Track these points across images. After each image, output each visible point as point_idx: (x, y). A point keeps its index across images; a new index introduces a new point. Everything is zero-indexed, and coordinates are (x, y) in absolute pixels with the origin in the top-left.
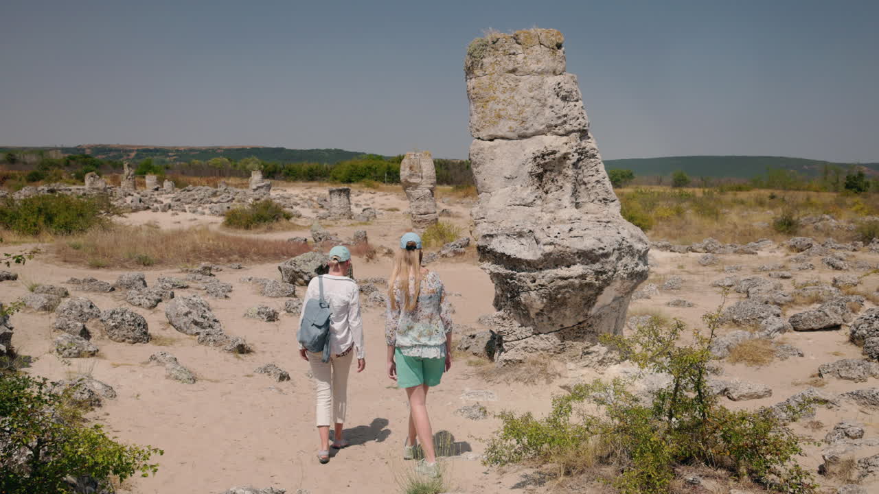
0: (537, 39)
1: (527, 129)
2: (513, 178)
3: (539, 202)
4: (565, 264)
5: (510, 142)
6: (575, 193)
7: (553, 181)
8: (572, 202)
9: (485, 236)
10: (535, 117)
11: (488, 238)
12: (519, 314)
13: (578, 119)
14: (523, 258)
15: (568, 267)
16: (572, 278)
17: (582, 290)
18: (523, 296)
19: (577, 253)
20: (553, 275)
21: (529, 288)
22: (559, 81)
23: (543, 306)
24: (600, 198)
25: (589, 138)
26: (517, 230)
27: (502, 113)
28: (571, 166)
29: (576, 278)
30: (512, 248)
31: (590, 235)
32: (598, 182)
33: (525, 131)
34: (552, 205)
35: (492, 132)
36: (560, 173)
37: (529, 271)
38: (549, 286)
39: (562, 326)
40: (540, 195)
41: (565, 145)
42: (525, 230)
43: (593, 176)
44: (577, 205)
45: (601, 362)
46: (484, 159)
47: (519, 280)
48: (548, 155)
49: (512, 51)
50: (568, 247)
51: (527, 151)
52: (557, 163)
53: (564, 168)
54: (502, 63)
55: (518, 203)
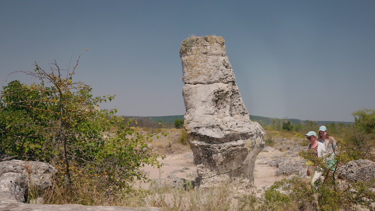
0: (215, 41)
1: (211, 80)
2: (205, 102)
3: (216, 113)
4: (235, 140)
5: (204, 85)
6: (231, 109)
7: (221, 104)
8: (230, 114)
9: (195, 128)
10: (215, 74)
11: (197, 129)
12: (211, 165)
13: (232, 76)
14: (215, 137)
15: (236, 141)
16: (238, 146)
17: (242, 152)
18: (214, 156)
19: (241, 134)
20: (229, 145)
21: (218, 151)
22: (224, 59)
23: (223, 160)
24: (241, 112)
25: (235, 85)
26: (211, 125)
27: (201, 72)
28: (229, 97)
29: (240, 146)
30: (209, 133)
31: (246, 126)
32: (240, 105)
33: (210, 80)
34: (221, 115)
35: (196, 80)
36: (225, 100)
37: (217, 144)
38: (227, 150)
39: (231, 170)
40: (217, 110)
41: (227, 88)
42: (215, 125)
43: (237, 102)
44: (231, 115)
45: (247, 187)
46: (192, 93)
47: (213, 148)
48: (220, 92)
49: (205, 45)
50: (237, 132)
51: (211, 90)
52: (224, 96)
53: (226, 98)
54: (200, 49)
55: (208, 113)
